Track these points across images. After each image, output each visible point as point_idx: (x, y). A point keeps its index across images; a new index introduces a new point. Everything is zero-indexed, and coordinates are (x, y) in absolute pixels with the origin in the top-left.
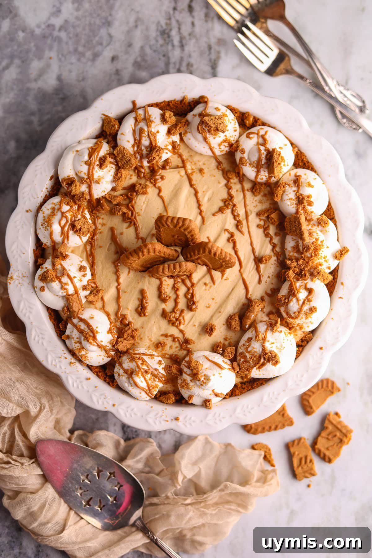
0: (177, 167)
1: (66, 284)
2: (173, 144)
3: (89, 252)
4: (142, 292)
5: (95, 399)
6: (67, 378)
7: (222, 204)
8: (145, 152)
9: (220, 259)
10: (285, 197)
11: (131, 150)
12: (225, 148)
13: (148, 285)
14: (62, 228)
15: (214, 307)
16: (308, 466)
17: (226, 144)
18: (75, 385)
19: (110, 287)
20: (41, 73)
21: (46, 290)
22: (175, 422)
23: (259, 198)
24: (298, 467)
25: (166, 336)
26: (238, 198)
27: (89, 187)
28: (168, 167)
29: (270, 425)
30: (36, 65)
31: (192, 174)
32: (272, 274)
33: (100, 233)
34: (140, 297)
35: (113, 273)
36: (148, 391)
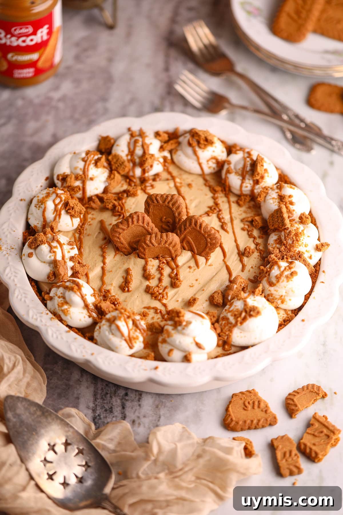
0: (168, 180)
1: (56, 247)
2: (165, 158)
3: (77, 239)
4: (127, 272)
5: (73, 348)
6: (47, 330)
7: (208, 209)
8: (137, 160)
9: (205, 232)
10: (268, 197)
11: (125, 158)
12: (213, 165)
13: (133, 264)
14: (56, 206)
15: (197, 287)
16: (292, 459)
17: (214, 161)
18: (55, 336)
19: (95, 266)
20: (37, 131)
21: (34, 256)
22: (153, 372)
23: (243, 209)
24: (282, 460)
25: (149, 308)
26: (224, 206)
27: (84, 183)
28: (158, 179)
29: (252, 419)
30: (32, 125)
31: (181, 187)
32: (255, 265)
33: (90, 225)
34: (125, 275)
35: (99, 255)
36: (128, 341)
